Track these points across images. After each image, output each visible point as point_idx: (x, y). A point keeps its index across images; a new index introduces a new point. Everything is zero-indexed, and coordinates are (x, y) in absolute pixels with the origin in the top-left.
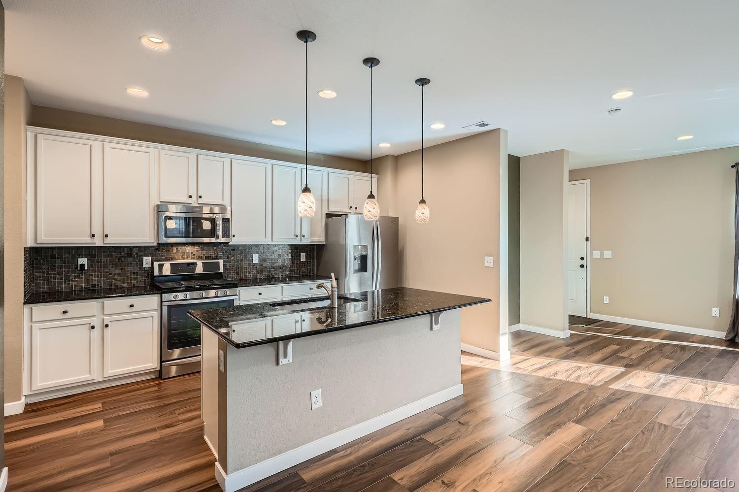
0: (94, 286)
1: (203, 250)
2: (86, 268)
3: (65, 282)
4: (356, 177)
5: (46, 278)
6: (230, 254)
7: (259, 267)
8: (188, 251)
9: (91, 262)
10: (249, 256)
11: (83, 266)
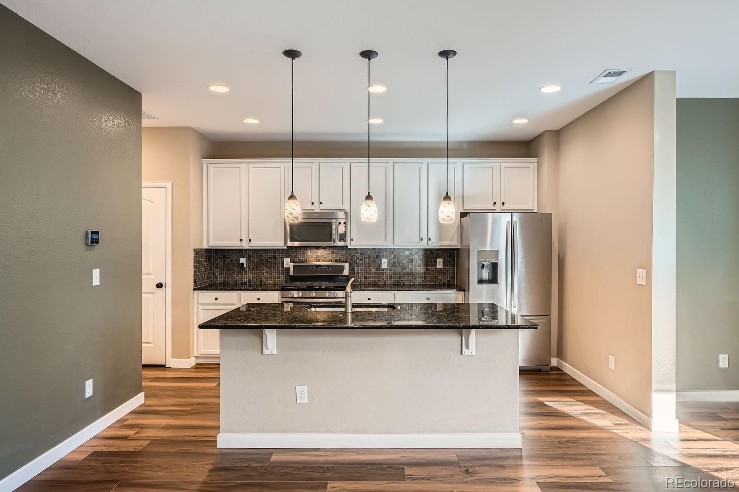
0: (250, 281)
1: (333, 253)
2: (245, 267)
3: (232, 276)
4: (503, 165)
5: (221, 273)
6: (358, 258)
7: (388, 272)
8: (319, 254)
9: (249, 262)
10: (377, 260)
11: (242, 264)
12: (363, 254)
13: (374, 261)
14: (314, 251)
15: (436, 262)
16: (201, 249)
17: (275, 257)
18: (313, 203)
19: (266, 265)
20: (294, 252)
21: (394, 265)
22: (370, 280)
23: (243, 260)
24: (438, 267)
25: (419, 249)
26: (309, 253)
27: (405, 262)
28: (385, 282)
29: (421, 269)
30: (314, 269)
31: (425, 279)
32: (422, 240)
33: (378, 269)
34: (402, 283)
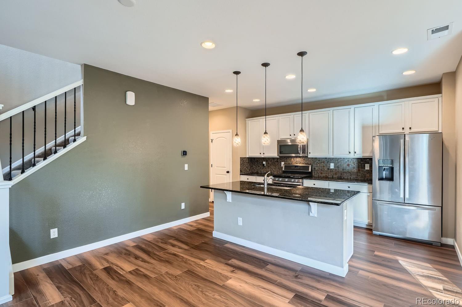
12: (320, 160)
13: (326, 165)
14: (295, 159)
15: (364, 166)
16: (245, 158)
17: (277, 161)
18: (290, 135)
19: (274, 165)
20: (286, 159)
21: (338, 167)
22: (324, 175)
23: (264, 163)
24: (366, 169)
25: (354, 159)
26: (293, 160)
27: (345, 165)
28: (333, 176)
29: (355, 170)
30: (294, 168)
31: (357, 176)
32: (350, 153)
33: (328, 169)
34: (342, 177)
